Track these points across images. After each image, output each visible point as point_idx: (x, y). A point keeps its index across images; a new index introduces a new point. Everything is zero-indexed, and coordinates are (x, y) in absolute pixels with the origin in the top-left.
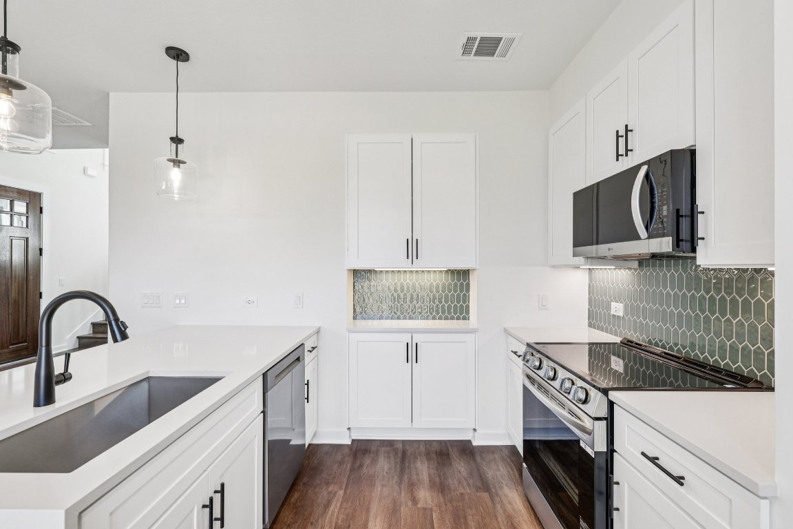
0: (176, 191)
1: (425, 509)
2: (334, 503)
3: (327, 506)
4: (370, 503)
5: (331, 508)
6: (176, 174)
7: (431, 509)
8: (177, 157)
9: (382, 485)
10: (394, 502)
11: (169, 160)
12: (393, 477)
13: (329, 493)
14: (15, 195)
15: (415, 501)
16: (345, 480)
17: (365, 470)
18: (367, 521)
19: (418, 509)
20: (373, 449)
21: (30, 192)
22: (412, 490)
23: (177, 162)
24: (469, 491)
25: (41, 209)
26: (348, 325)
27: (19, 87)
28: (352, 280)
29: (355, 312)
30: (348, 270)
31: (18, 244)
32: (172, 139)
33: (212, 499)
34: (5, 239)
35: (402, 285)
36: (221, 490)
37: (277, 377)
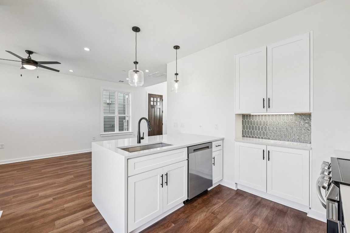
0: (176, 90)
1: (254, 225)
2: (217, 205)
3: (214, 205)
4: (231, 211)
5: (215, 206)
6: (176, 85)
7: (258, 227)
8: (177, 79)
9: (240, 209)
10: (242, 216)
11: (175, 81)
12: (247, 208)
13: (217, 202)
14: (158, 97)
15: (252, 220)
16: (226, 200)
17: (236, 201)
18: (226, 216)
19: (251, 223)
20: (245, 195)
21: (160, 95)
22: (253, 216)
23: (177, 81)
24: (286, 232)
25: (163, 100)
26: (235, 138)
27: (138, 71)
28: (241, 119)
29: (243, 134)
30: (236, 114)
31: (158, 110)
32: (175, 74)
33: (162, 175)
34: (156, 109)
35: (260, 122)
36: (167, 175)
37: (195, 150)
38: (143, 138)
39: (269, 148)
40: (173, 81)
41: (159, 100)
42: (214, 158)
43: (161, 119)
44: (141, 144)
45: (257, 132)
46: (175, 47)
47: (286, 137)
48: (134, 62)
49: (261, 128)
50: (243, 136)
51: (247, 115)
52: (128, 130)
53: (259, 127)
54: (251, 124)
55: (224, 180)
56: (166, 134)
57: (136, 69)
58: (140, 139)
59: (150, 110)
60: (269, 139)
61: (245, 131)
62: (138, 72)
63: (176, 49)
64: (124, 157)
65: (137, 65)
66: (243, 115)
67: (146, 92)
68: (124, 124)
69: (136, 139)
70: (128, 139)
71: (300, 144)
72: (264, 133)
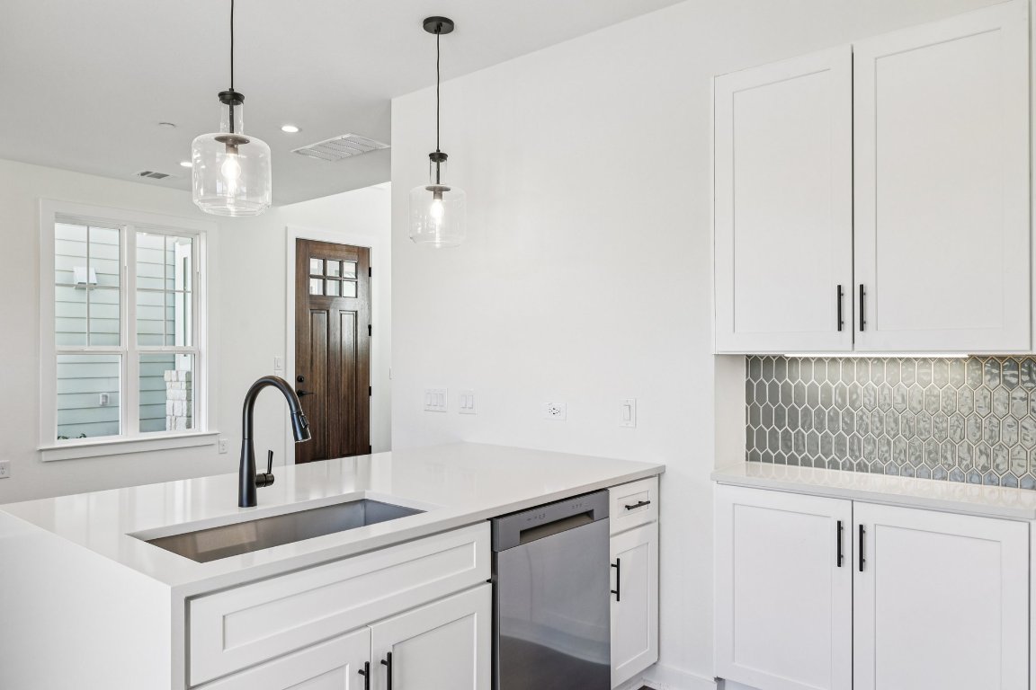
0: (437, 235)
6: (437, 208)
8: (438, 182)
11: (429, 189)
14: (344, 254)
21: (358, 248)
23: (438, 191)
25: (370, 269)
26: (716, 468)
27: (243, 141)
28: (740, 375)
29: (749, 446)
30: (717, 355)
31: (348, 320)
32: (432, 156)
33: (367, 665)
34: (335, 314)
35: (827, 390)
36: (388, 662)
37: (526, 534)
38: (267, 480)
39: (865, 515)
40: (421, 190)
41: (349, 268)
42: (618, 566)
43: (360, 366)
44: (258, 508)
45: (813, 437)
46: (434, 25)
47: (935, 461)
48: (222, 95)
49: (831, 420)
50: (752, 457)
51: (768, 359)
52: (189, 426)
53: (819, 413)
54: (787, 400)
55: (667, 664)
56: (389, 449)
57: (232, 131)
58: (252, 483)
59: (307, 323)
60: (862, 468)
61: (761, 432)
62: (240, 147)
63: (438, 31)
64: (169, 588)
65: (239, 110)
66: (748, 356)
67: (286, 228)
68: (170, 393)
69: (231, 483)
70: (189, 481)
71: (992, 492)
72: (840, 442)
